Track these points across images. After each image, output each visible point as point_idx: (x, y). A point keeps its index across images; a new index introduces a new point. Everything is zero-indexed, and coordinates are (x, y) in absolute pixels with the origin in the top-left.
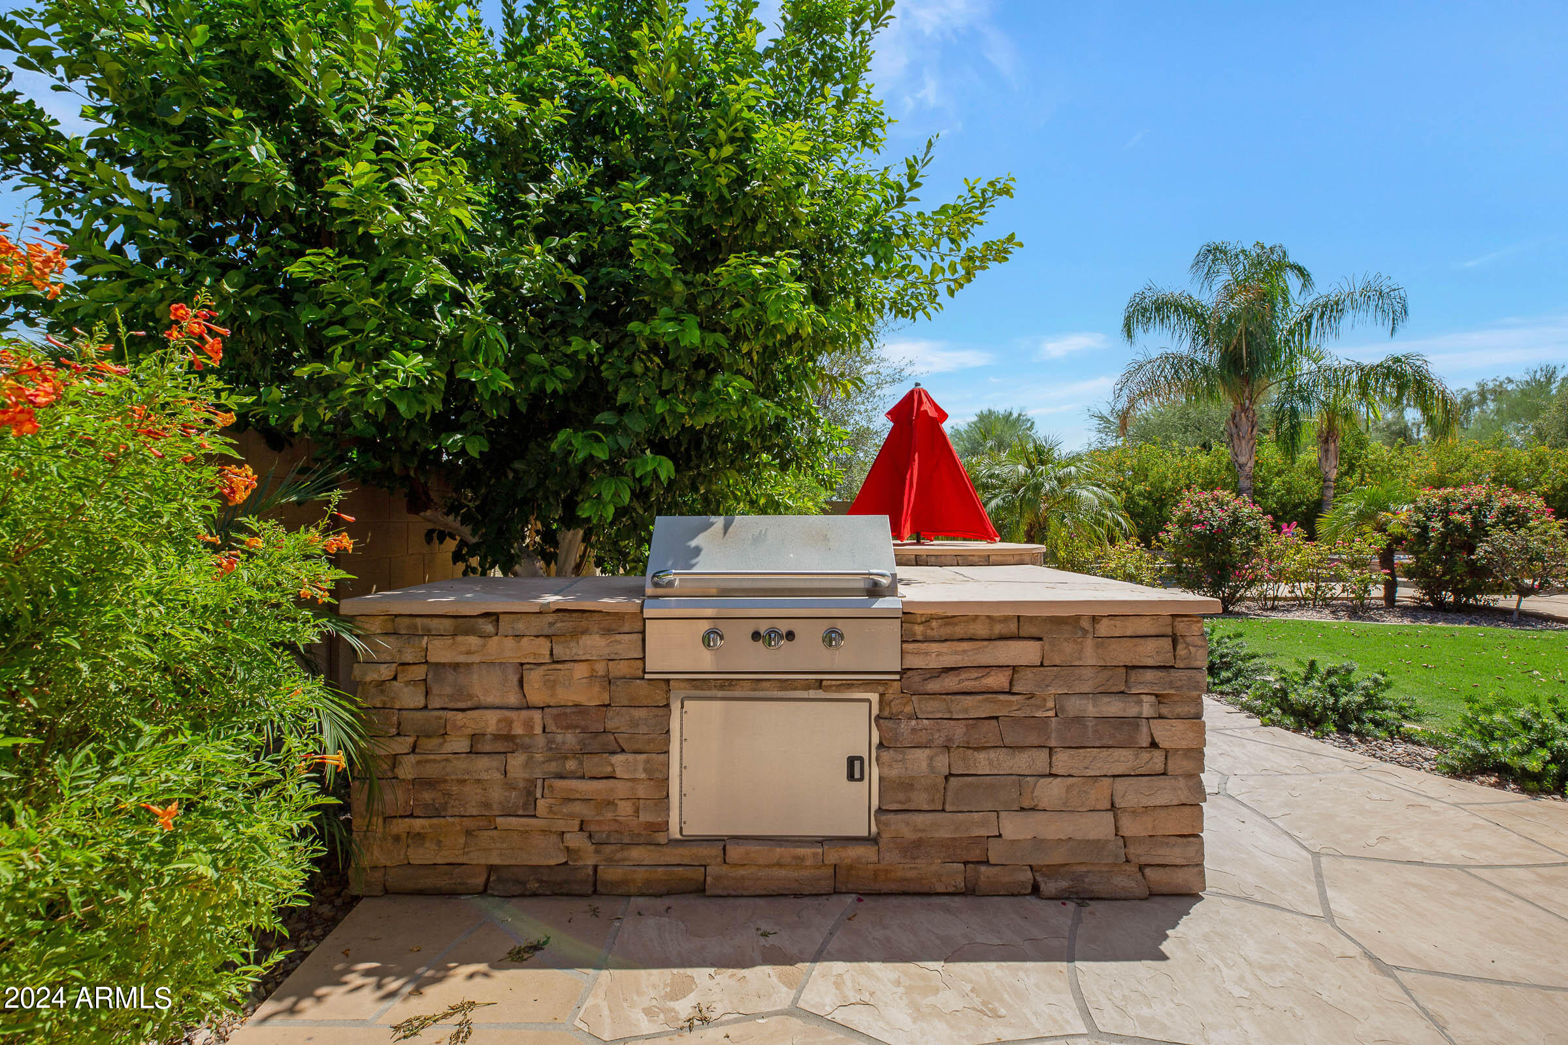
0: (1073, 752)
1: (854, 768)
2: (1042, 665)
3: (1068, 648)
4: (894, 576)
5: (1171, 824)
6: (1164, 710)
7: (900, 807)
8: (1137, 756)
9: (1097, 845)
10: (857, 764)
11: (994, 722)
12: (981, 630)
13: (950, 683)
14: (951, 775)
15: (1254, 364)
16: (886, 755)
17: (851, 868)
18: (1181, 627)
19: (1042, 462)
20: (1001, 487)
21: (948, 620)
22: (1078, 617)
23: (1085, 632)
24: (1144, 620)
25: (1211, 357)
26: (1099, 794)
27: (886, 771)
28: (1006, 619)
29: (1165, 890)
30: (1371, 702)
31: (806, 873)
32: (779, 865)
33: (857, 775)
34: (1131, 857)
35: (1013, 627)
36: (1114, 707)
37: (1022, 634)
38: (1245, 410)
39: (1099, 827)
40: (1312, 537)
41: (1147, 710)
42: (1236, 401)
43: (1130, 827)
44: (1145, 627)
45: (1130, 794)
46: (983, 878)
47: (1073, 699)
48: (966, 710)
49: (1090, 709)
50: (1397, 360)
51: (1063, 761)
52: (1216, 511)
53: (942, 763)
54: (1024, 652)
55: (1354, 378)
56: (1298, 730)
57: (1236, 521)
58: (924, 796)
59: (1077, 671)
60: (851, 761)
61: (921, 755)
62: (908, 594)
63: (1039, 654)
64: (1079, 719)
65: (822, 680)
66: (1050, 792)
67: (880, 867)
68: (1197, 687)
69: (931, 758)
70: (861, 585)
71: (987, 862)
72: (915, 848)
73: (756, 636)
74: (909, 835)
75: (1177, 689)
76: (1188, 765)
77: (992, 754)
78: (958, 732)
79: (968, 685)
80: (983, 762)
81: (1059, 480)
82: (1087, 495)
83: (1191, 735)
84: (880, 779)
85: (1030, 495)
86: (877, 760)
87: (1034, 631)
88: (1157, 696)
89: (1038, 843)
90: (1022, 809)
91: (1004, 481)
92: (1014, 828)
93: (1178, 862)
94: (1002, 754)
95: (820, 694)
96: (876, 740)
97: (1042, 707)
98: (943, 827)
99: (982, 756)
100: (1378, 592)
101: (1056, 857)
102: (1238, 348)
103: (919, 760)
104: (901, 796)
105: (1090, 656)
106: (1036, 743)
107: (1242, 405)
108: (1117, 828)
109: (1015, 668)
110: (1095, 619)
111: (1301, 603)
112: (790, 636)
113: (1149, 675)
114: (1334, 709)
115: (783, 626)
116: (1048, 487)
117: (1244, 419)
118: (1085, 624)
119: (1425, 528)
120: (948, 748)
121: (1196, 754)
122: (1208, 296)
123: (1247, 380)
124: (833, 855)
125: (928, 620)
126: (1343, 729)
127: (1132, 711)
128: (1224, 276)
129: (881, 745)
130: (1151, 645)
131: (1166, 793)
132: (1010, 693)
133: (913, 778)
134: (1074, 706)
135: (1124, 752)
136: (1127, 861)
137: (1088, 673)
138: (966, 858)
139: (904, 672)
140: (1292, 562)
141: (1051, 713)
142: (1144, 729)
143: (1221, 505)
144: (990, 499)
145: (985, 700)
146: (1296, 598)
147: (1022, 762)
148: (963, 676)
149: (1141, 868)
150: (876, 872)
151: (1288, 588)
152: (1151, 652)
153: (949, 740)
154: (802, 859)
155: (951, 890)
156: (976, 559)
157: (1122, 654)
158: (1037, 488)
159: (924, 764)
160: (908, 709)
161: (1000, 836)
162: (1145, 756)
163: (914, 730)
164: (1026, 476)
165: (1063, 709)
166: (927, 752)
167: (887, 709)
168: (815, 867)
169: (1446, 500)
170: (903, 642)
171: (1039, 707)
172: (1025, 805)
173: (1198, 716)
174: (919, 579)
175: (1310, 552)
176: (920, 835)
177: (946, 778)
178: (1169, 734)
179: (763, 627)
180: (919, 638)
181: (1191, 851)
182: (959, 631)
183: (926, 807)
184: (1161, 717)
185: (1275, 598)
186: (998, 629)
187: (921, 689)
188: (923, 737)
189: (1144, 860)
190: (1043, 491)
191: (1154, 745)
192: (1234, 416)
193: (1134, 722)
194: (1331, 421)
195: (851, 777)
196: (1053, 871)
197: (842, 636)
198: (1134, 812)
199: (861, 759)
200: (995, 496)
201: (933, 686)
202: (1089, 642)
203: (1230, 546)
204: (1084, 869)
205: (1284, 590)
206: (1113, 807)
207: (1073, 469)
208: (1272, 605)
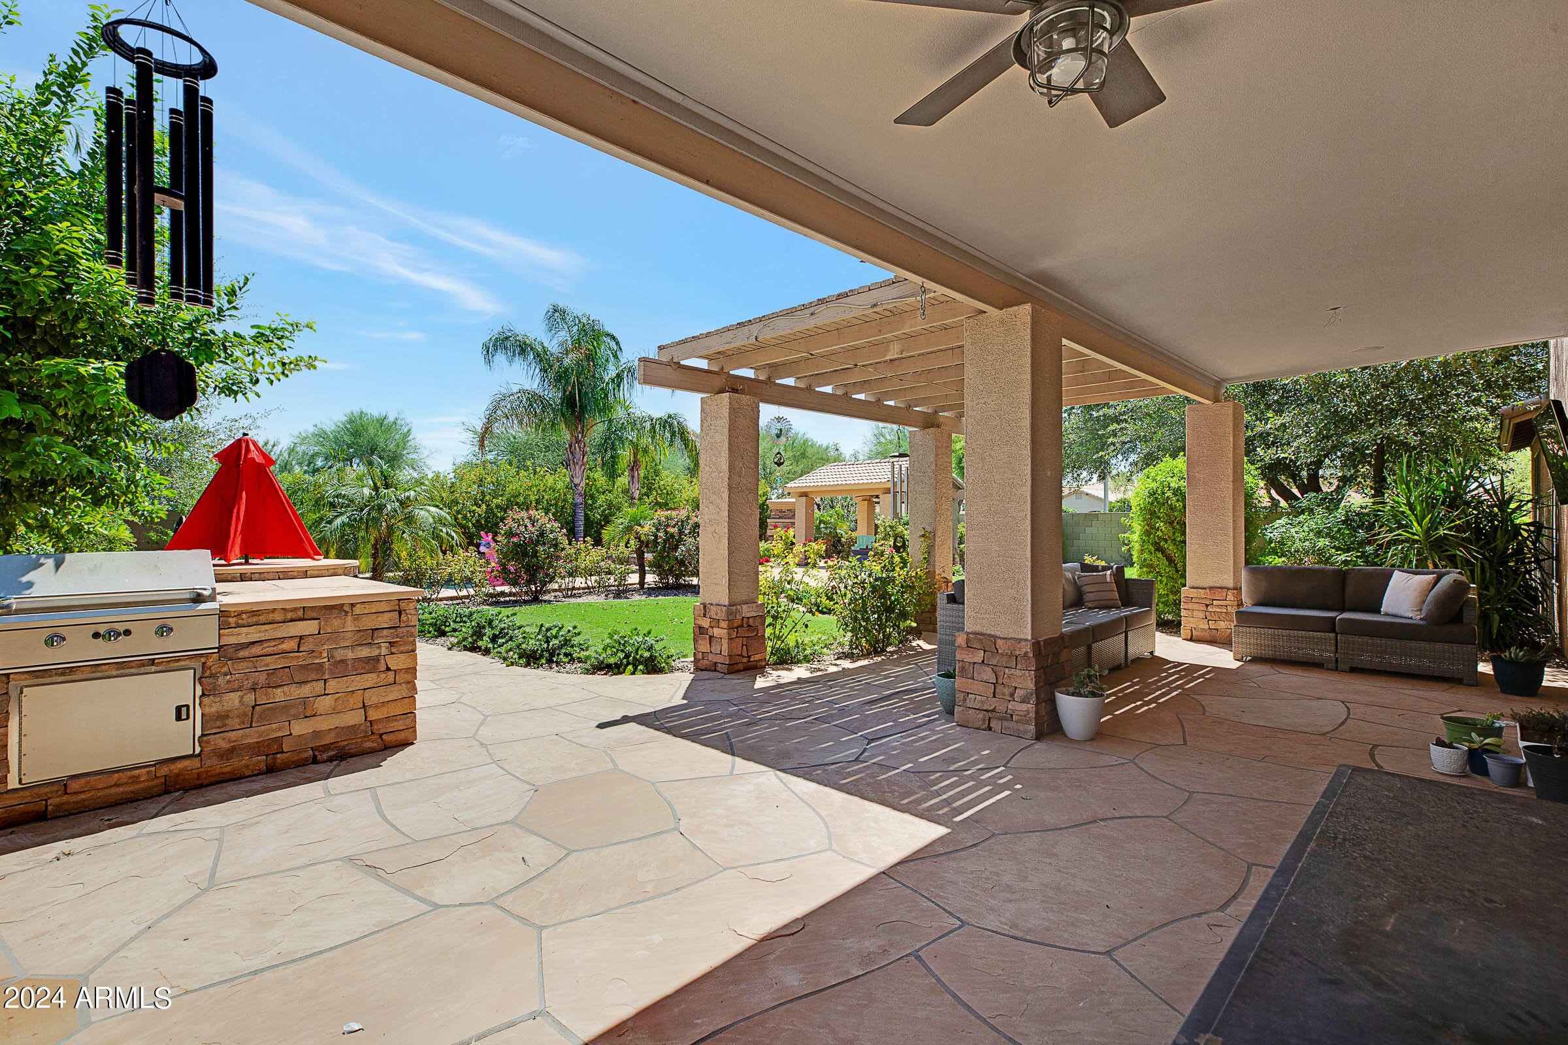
0: (339, 679)
1: (181, 713)
2: (319, 633)
3: (336, 622)
4: (214, 589)
5: (397, 710)
6: (394, 650)
7: (218, 730)
8: (378, 676)
9: (354, 728)
10: (184, 710)
11: (287, 670)
12: (278, 617)
13: (256, 650)
14: (256, 705)
15: (583, 408)
16: (206, 700)
17: (178, 775)
18: (403, 605)
19: (387, 486)
20: (348, 506)
21: (254, 613)
22: (343, 605)
23: (346, 612)
24: (382, 604)
25: (554, 395)
26: (356, 700)
27: (207, 710)
28: (295, 610)
29: (394, 744)
30: (566, 642)
31: (141, 786)
32: (117, 785)
33: (184, 717)
34: (375, 731)
35: (300, 613)
36: (365, 652)
37: (306, 617)
38: (578, 442)
39: (356, 718)
40: (598, 542)
41: (384, 651)
42: (571, 434)
43: (373, 715)
44: (384, 607)
45: (372, 698)
46: (278, 761)
47: (339, 650)
48: (267, 665)
49: (350, 655)
50: (670, 416)
51: (332, 685)
52: (529, 525)
53: (250, 698)
54: (309, 627)
55: (648, 425)
56: (528, 665)
57: (542, 534)
58: (237, 720)
59: (342, 635)
60: (179, 709)
61: (235, 696)
62: (225, 600)
63: (317, 627)
64: (343, 661)
65: (154, 659)
66: (325, 704)
67: (203, 770)
68: (412, 635)
69: (241, 697)
70: (188, 596)
71: (283, 752)
72: (231, 752)
73: (96, 635)
74: (225, 745)
75: (401, 638)
76: (408, 677)
77: (286, 688)
78: (262, 679)
79: (270, 650)
80: (279, 695)
81: (402, 503)
82: (427, 514)
83: (409, 661)
84: (203, 715)
85: (374, 514)
86: (200, 704)
87: (314, 615)
88: (390, 643)
89: (316, 734)
90: (306, 717)
91: (352, 501)
92: (299, 728)
93: (401, 728)
94: (293, 687)
95: (153, 668)
96: (199, 692)
97: (320, 657)
98: (251, 736)
99: (279, 690)
100: (634, 579)
101: (328, 740)
102: (572, 394)
103: (232, 700)
104: (218, 723)
105: (350, 625)
106: (316, 678)
107: (577, 438)
108: (366, 717)
109: (301, 637)
110: (353, 605)
111: (589, 590)
112: (127, 633)
113: (385, 632)
114: (547, 650)
115: (121, 628)
116: (389, 507)
117: (578, 449)
118: (347, 608)
119: (656, 536)
120: (255, 689)
121: (413, 671)
122: (553, 344)
123: (580, 419)
124: (164, 770)
125: (239, 614)
126: (550, 661)
127: (376, 653)
128: (563, 335)
129: (203, 695)
130: (387, 616)
131: (395, 693)
132: (298, 652)
133: (228, 711)
134: (339, 655)
135: (371, 675)
136: (373, 733)
137: (349, 635)
138: (266, 752)
139: (220, 648)
140: (585, 561)
141: (326, 660)
142: (383, 661)
143: (533, 522)
144: (336, 517)
145: (282, 657)
146: (588, 588)
147: (306, 690)
148: (265, 645)
149: (381, 735)
150: (198, 774)
151: (583, 580)
152: (385, 620)
153: (255, 684)
154: (139, 776)
155: (255, 772)
156: (296, 574)
157: (369, 623)
158: (381, 508)
159: (237, 702)
160: (225, 669)
161: (291, 734)
162: (383, 676)
163: (228, 682)
164: (371, 497)
165: (332, 657)
166: (239, 693)
167: (208, 672)
168: (148, 781)
169: (667, 518)
170: (220, 629)
171: (317, 657)
172: (307, 715)
173: (414, 651)
174: (237, 591)
175: (596, 554)
176: (233, 744)
177: (253, 707)
178: (396, 662)
179: (102, 629)
180: (233, 625)
181: (408, 721)
182: (262, 619)
183: (238, 727)
184: (392, 654)
185: (573, 588)
186: (289, 615)
187: (234, 656)
188: (236, 685)
189: (382, 731)
190: (385, 512)
191: (388, 669)
192: (570, 446)
193: (376, 659)
194: (635, 455)
195: (179, 718)
196: (325, 748)
197: (171, 630)
198: (376, 706)
199: (188, 706)
200: (341, 514)
201: (241, 654)
202: (349, 618)
203: (537, 552)
204: (346, 743)
205: (579, 582)
206: (364, 706)
207: (412, 493)
208: (571, 593)
